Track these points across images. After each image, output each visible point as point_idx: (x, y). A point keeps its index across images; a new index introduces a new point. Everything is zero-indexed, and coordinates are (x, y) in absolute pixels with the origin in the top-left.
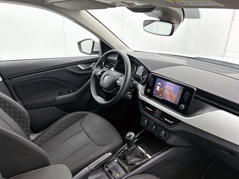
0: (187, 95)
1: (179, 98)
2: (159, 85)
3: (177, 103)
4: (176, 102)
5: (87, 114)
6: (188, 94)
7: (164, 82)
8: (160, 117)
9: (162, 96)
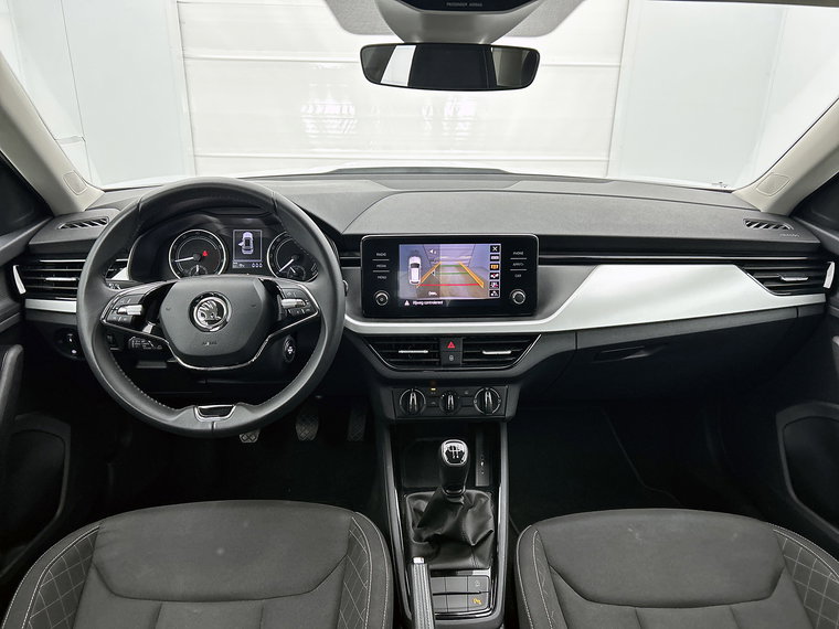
0: (519, 261)
1: (497, 278)
2: (417, 265)
3: (495, 295)
4: (491, 292)
5: (94, 537)
6: (521, 256)
7: (431, 249)
8: (465, 356)
9: (438, 296)
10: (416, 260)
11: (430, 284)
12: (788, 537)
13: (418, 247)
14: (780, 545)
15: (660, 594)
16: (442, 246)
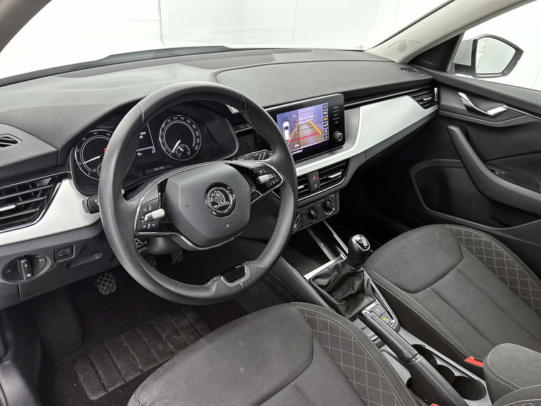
0: (336, 113)
1: (327, 126)
2: (287, 128)
3: (327, 138)
4: (325, 136)
6: (337, 109)
7: (294, 114)
8: (321, 182)
9: (300, 147)
10: (286, 124)
11: (296, 139)
12: (448, 226)
13: (287, 114)
14: (453, 232)
15: (434, 275)
16: (300, 111)
